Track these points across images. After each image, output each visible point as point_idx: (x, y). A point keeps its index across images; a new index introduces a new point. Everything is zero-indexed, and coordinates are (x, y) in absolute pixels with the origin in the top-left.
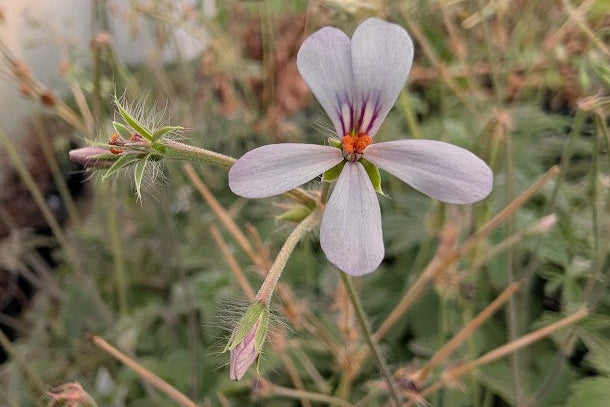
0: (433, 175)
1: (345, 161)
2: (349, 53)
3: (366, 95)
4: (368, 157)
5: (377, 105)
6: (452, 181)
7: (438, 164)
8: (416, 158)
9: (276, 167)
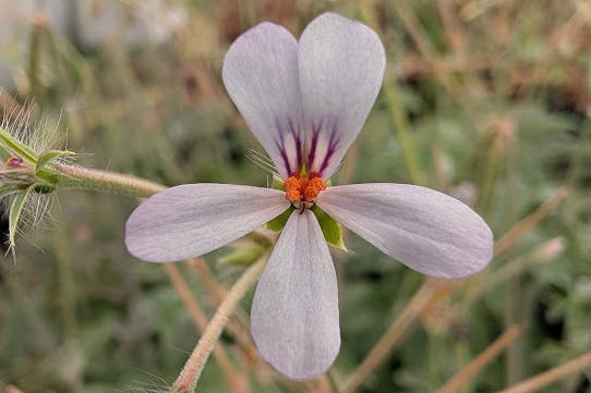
0: (410, 236)
1: (293, 208)
2: (295, 62)
3: (317, 123)
4: (323, 206)
5: (333, 136)
6: (438, 245)
7: (418, 220)
8: (389, 210)
9: (194, 217)
